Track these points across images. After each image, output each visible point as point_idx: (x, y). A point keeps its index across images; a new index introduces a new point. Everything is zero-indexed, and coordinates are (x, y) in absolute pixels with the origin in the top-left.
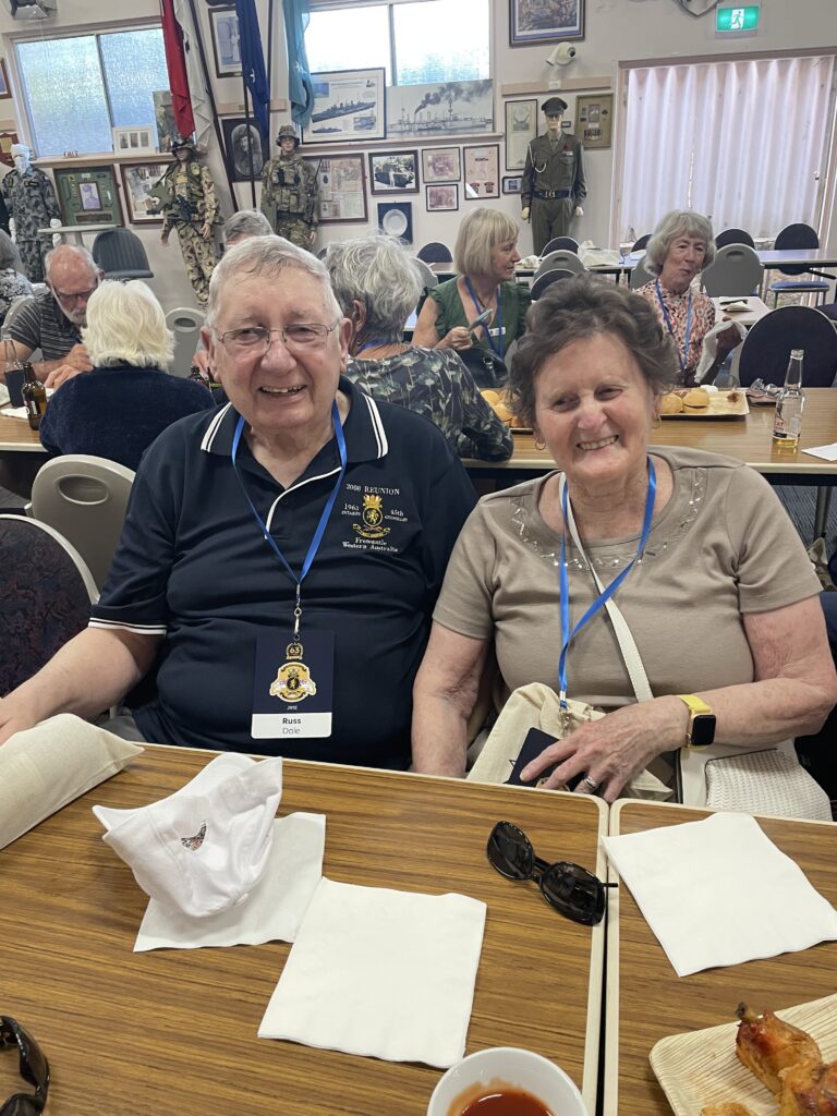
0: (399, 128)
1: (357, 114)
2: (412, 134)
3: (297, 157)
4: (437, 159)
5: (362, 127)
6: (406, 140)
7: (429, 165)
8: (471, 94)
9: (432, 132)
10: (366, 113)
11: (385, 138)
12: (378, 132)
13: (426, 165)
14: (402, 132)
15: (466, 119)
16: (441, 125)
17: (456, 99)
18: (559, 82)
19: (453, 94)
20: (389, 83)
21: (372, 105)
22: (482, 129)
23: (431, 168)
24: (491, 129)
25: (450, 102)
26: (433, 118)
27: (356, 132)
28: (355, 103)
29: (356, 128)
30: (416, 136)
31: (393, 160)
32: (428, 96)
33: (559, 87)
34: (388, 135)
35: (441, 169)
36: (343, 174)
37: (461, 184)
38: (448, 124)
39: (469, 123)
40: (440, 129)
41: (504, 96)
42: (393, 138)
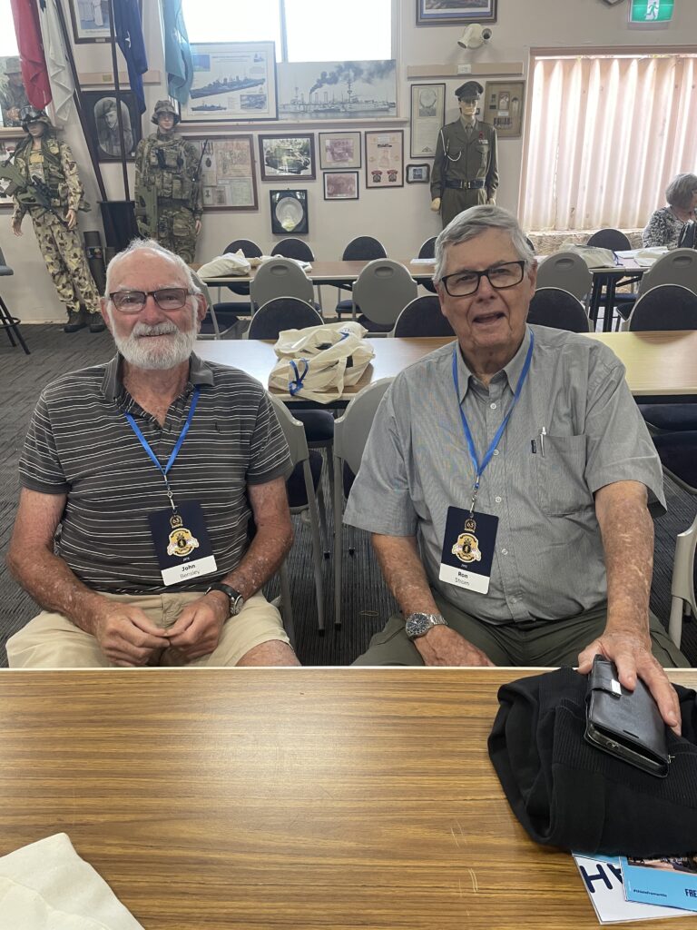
0: (292, 108)
1: (244, 92)
2: (307, 115)
3: (178, 136)
4: (335, 144)
5: (249, 106)
6: (301, 122)
7: (326, 150)
8: (371, 75)
9: (329, 115)
10: (255, 90)
11: (277, 119)
12: (269, 111)
13: (323, 149)
14: (295, 113)
15: (366, 102)
16: (340, 107)
17: (355, 80)
18: (469, 66)
19: (352, 74)
20: (279, 59)
21: (261, 82)
22: (386, 114)
23: (329, 152)
24: (395, 114)
25: (349, 83)
26: (330, 99)
27: (243, 111)
28: (241, 79)
29: (243, 107)
30: (312, 118)
31: (286, 144)
32: (324, 75)
33: (469, 71)
34: (280, 116)
35: (340, 155)
36: (228, 157)
37: (362, 172)
38: (347, 106)
39: (371, 107)
40: (338, 111)
41: (410, 78)
42: (286, 119)
